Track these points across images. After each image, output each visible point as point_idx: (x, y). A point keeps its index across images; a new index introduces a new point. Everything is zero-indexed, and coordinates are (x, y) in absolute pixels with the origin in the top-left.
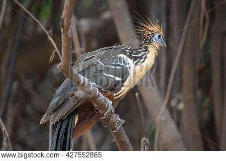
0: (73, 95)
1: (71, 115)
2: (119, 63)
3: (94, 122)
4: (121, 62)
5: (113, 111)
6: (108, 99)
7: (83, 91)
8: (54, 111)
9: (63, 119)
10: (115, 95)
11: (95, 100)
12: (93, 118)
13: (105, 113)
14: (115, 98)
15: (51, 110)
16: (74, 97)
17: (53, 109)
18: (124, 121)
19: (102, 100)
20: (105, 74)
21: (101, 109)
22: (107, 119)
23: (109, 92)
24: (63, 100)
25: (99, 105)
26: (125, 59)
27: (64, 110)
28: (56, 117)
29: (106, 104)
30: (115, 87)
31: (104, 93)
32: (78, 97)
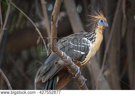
0: (57, 63)
1: (54, 77)
2: (83, 44)
3: (68, 80)
4: (84, 43)
5: (80, 73)
6: (77, 66)
7: (63, 60)
8: (44, 75)
9: (50, 79)
10: (81, 63)
11: (70, 67)
12: (67, 78)
13: (75, 74)
14: (81, 65)
15: (42, 74)
16: (57, 64)
17: (44, 73)
18: (86, 80)
19: (74, 66)
20: (74, 50)
21: (73, 72)
22: (77, 79)
23: (78, 62)
24: (49, 67)
25: (72, 69)
26: (87, 41)
27: (51, 73)
28: (46, 78)
29: (76, 69)
30: (81, 58)
31: (75, 62)
32: (60, 64)
